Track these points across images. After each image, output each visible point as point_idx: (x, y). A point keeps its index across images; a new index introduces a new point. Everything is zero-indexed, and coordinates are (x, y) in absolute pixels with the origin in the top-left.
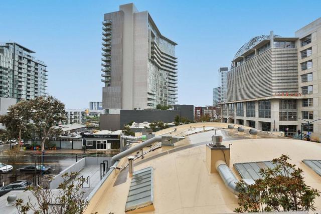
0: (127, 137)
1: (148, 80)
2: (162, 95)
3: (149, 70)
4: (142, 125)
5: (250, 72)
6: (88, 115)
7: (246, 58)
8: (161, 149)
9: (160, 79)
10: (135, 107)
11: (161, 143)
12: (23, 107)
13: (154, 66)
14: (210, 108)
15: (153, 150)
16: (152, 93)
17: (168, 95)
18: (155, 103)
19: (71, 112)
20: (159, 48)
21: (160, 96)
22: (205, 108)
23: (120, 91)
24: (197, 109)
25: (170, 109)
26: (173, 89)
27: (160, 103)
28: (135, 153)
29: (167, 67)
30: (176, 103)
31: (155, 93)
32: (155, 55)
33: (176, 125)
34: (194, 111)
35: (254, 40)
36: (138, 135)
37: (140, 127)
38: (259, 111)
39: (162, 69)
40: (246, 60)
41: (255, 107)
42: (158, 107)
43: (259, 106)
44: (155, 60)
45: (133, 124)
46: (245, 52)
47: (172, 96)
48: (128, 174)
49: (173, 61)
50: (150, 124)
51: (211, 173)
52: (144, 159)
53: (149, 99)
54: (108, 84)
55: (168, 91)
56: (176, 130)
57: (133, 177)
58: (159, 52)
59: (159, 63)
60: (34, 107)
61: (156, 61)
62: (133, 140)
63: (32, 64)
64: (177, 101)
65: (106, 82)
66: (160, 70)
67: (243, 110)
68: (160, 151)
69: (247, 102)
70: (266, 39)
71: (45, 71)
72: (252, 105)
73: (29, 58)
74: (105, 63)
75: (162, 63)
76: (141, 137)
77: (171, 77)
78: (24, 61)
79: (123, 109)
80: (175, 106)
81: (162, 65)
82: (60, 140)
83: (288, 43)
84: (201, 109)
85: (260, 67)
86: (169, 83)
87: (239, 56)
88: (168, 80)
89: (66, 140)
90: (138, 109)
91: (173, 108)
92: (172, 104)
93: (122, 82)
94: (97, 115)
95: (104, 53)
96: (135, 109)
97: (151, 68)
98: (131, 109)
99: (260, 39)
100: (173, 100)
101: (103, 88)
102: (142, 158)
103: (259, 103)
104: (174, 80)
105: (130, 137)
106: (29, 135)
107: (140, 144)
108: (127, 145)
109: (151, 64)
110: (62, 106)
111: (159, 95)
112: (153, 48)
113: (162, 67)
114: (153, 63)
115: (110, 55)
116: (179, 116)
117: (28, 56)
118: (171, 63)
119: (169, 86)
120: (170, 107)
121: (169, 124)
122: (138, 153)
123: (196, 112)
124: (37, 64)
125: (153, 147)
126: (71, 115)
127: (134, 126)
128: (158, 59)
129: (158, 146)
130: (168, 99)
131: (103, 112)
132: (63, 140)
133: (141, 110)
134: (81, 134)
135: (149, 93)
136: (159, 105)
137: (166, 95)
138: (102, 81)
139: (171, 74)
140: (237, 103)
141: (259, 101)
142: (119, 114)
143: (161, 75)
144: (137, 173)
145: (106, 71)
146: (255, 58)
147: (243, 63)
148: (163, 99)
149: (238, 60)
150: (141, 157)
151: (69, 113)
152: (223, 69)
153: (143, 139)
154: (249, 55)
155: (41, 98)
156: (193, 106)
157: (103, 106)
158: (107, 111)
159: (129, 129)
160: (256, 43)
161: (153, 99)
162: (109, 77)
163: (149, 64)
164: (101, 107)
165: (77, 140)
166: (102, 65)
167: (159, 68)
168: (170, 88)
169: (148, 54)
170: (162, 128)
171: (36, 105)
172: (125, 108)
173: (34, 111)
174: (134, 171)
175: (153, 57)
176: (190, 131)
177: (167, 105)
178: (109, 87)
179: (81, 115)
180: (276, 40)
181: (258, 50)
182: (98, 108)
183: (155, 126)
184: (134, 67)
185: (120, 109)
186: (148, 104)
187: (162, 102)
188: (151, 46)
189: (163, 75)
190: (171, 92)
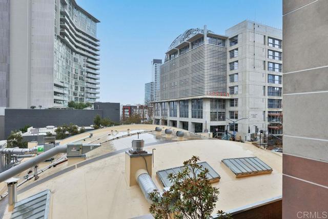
0: (11, 149)
1: (55, 66)
2: (76, 88)
3: (58, 53)
4: (43, 131)
5: (184, 67)
7: (180, 51)
8: (66, 163)
9: (74, 65)
10: (33, 105)
11: (66, 155)
13: (64, 47)
14: (141, 107)
15: (54, 166)
16: (62, 84)
17: (86, 89)
18: (66, 99)
20: (74, 22)
21: (74, 90)
22: (135, 107)
24: (125, 108)
25: (89, 108)
26: (92, 81)
27: (73, 100)
28: (25, 172)
29: (84, 50)
30: (97, 101)
31: (65, 85)
32: (66, 31)
33: (96, 128)
34: (121, 110)
35: (189, 32)
36: (32, 146)
37: (40, 134)
38: (192, 110)
39: (77, 53)
40: (180, 54)
41: (188, 106)
42: (71, 105)
43: (192, 106)
44: (66, 38)
45: (29, 129)
46: (179, 44)
47: (92, 91)
48: (7, 207)
49: (93, 44)
50: (56, 128)
51: (130, 186)
52: (38, 180)
53: (56, 93)
55: (85, 84)
56: (92, 135)
57: (15, 210)
58: (73, 28)
59: (73, 43)
61: (68, 40)
62: (22, 153)
64: (99, 98)
66: (74, 53)
67: (176, 110)
68: (65, 166)
69: (180, 100)
70: (200, 32)
72: (186, 104)
75: (77, 44)
76: (35, 148)
77: (90, 65)
79: (10, 108)
80: (95, 104)
81: (77, 47)
83: (219, 41)
84: (130, 108)
85: (194, 63)
86: (88, 72)
87: (173, 47)
88: (85, 68)
90: (37, 108)
91: (93, 107)
92: (92, 101)
93: (9, 65)
96: (33, 107)
97: (63, 49)
98: (25, 106)
99: (194, 32)
100: (92, 96)
102: (36, 179)
103: (192, 102)
104: (95, 69)
105: (17, 149)
107: (35, 157)
108: (12, 161)
109: (61, 44)
111: (72, 88)
112: (62, 20)
113: (78, 50)
114: (63, 42)
116: (101, 117)
118: (90, 45)
119: (89, 78)
120: (88, 105)
121: (86, 128)
122: (30, 172)
123: (124, 112)
125: (55, 162)
127: (30, 132)
128: (70, 37)
129: (64, 159)
130: (86, 94)
133: (43, 108)
135: (56, 85)
136: (72, 102)
137: (83, 89)
139: (90, 60)
140: (170, 102)
141: (192, 99)
143: (75, 60)
144: (23, 202)
146: (190, 52)
147: (177, 56)
148: (78, 94)
149: (172, 53)
150: (34, 178)
152: (156, 61)
153: (39, 151)
154: (183, 48)
156: (119, 104)
159: (19, 138)
160: (191, 36)
161: (63, 94)
163: (57, 44)
167: (73, 50)
168: (89, 80)
169: (56, 28)
170: (74, 133)
174: (18, 201)
175: (63, 34)
176: (110, 136)
177: (85, 103)
180: (209, 35)
181: (193, 44)
183: (64, 131)
184: (31, 44)
185: (5, 108)
186: (55, 101)
187: (76, 98)
188: (59, 17)
189: (79, 61)
190: (89, 85)
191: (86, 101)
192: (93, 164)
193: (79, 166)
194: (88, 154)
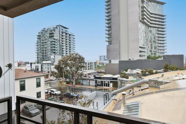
0: (122, 79)
1: (140, 37)
2: (152, 48)
3: (141, 29)
4: (135, 71)
6: (98, 64)
8: (148, 90)
9: (150, 35)
10: (130, 58)
11: (148, 85)
12: (64, 60)
13: (144, 25)
15: (142, 90)
16: (143, 46)
17: (157, 48)
18: (146, 54)
19: (88, 63)
20: (149, 10)
21: (150, 49)
23: (118, 47)
25: (160, 59)
26: (162, 42)
27: (150, 54)
28: (128, 91)
29: (156, 24)
30: (165, 54)
31: (145, 47)
32: (145, 16)
33: (165, 71)
36: (131, 78)
37: (133, 73)
39: (151, 27)
44: (145, 20)
45: (128, 70)
47: (161, 48)
48: (122, 105)
49: (161, 19)
50: (141, 70)
52: (134, 95)
53: (140, 52)
54: (110, 42)
55: (157, 44)
56: (163, 75)
57: (126, 107)
58: (149, 13)
59: (149, 22)
60: (69, 60)
62: (127, 81)
63: (68, 35)
65: (108, 42)
66: (150, 28)
68: (147, 91)
71: (74, 38)
73: (66, 32)
74: (107, 29)
75: (151, 22)
76: (132, 79)
77: (160, 33)
78: (64, 34)
79: (121, 60)
80: (164, 56)
82: (83, 80)
86: (158, 37)
88: (157, 35)
89: (86, 80)
90: (132, 60)
92: (162, 55)
93: (120, 41)
94: (104, 64)
95: (107, 22)
96: (130, 59)
97: (142, 27)
98: (127, 59)
100: (162, 51)
101: (107, 46)
102: (133, 95)
105: (124, 79)
106: (68, 76)
107: (133, 84)
108: (123, 84)
109: (142, 24)
110: (83, 59)
111: (149, 48)
112: (143, 11)
113: (152, 25)
114: (144, 23)
115: (111, 23)
116: (168, 64)
117: (66, 31)
118: (160, 20)
120: (159, 57)
121: (159, 71)
122: (130, 91)
124: (70, 35)
125: (142, 88)
126: (89, 64)
127: (129, 71)
128: (147, 19)
129: (147, 87)
130: (157, 51)
131: (107, 62)
132: (84, 80)
133: (134, 60)
134: (94, 76)
135: (140, 47)
136: (149, 56)
137: (155, 48)
138: (106, 41)
139: (159, 29)
142: (118, 63)
143: (150, 31)
144: (128, 104)
145: (108, 34)
148: (153, 51)
150: (132, 94)
151: (87, 63)
153: (134, 81)
155: (72, 55)
157: (107, 58)
158: (110, 61)
159: (125, 74)
161: (144, 52)
162: (110, 38)
164: (106, 59)
165: (92, 80)
166: (106, 30)
167: (149, 26)
168: (160, 42)
169: (139, 17)
170: (151, 73)
171: (70, 59)
172: (122, 59)
173: (69, 62)
174: (126, 103)
175: (143, 19)
176: (176, 77)
177: (157, 56)
178: (110, 45)
179: (94, 64)
182: (105, 60)
183: (146, 72)
184: (128, 28)
185: (119, 60)
186: (140, 56)
187: (152, 54)
188: (141, 10)
189: (153, 31)
190: (160, 45)
191: (157, 55)
192: (165, 93)
193: (156, 92)
194: (161, 87)
